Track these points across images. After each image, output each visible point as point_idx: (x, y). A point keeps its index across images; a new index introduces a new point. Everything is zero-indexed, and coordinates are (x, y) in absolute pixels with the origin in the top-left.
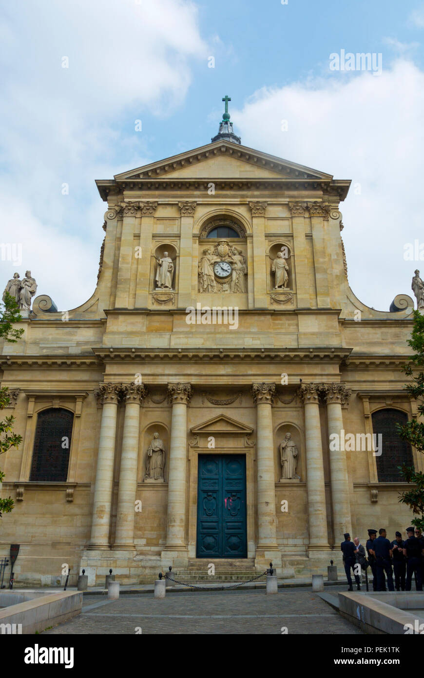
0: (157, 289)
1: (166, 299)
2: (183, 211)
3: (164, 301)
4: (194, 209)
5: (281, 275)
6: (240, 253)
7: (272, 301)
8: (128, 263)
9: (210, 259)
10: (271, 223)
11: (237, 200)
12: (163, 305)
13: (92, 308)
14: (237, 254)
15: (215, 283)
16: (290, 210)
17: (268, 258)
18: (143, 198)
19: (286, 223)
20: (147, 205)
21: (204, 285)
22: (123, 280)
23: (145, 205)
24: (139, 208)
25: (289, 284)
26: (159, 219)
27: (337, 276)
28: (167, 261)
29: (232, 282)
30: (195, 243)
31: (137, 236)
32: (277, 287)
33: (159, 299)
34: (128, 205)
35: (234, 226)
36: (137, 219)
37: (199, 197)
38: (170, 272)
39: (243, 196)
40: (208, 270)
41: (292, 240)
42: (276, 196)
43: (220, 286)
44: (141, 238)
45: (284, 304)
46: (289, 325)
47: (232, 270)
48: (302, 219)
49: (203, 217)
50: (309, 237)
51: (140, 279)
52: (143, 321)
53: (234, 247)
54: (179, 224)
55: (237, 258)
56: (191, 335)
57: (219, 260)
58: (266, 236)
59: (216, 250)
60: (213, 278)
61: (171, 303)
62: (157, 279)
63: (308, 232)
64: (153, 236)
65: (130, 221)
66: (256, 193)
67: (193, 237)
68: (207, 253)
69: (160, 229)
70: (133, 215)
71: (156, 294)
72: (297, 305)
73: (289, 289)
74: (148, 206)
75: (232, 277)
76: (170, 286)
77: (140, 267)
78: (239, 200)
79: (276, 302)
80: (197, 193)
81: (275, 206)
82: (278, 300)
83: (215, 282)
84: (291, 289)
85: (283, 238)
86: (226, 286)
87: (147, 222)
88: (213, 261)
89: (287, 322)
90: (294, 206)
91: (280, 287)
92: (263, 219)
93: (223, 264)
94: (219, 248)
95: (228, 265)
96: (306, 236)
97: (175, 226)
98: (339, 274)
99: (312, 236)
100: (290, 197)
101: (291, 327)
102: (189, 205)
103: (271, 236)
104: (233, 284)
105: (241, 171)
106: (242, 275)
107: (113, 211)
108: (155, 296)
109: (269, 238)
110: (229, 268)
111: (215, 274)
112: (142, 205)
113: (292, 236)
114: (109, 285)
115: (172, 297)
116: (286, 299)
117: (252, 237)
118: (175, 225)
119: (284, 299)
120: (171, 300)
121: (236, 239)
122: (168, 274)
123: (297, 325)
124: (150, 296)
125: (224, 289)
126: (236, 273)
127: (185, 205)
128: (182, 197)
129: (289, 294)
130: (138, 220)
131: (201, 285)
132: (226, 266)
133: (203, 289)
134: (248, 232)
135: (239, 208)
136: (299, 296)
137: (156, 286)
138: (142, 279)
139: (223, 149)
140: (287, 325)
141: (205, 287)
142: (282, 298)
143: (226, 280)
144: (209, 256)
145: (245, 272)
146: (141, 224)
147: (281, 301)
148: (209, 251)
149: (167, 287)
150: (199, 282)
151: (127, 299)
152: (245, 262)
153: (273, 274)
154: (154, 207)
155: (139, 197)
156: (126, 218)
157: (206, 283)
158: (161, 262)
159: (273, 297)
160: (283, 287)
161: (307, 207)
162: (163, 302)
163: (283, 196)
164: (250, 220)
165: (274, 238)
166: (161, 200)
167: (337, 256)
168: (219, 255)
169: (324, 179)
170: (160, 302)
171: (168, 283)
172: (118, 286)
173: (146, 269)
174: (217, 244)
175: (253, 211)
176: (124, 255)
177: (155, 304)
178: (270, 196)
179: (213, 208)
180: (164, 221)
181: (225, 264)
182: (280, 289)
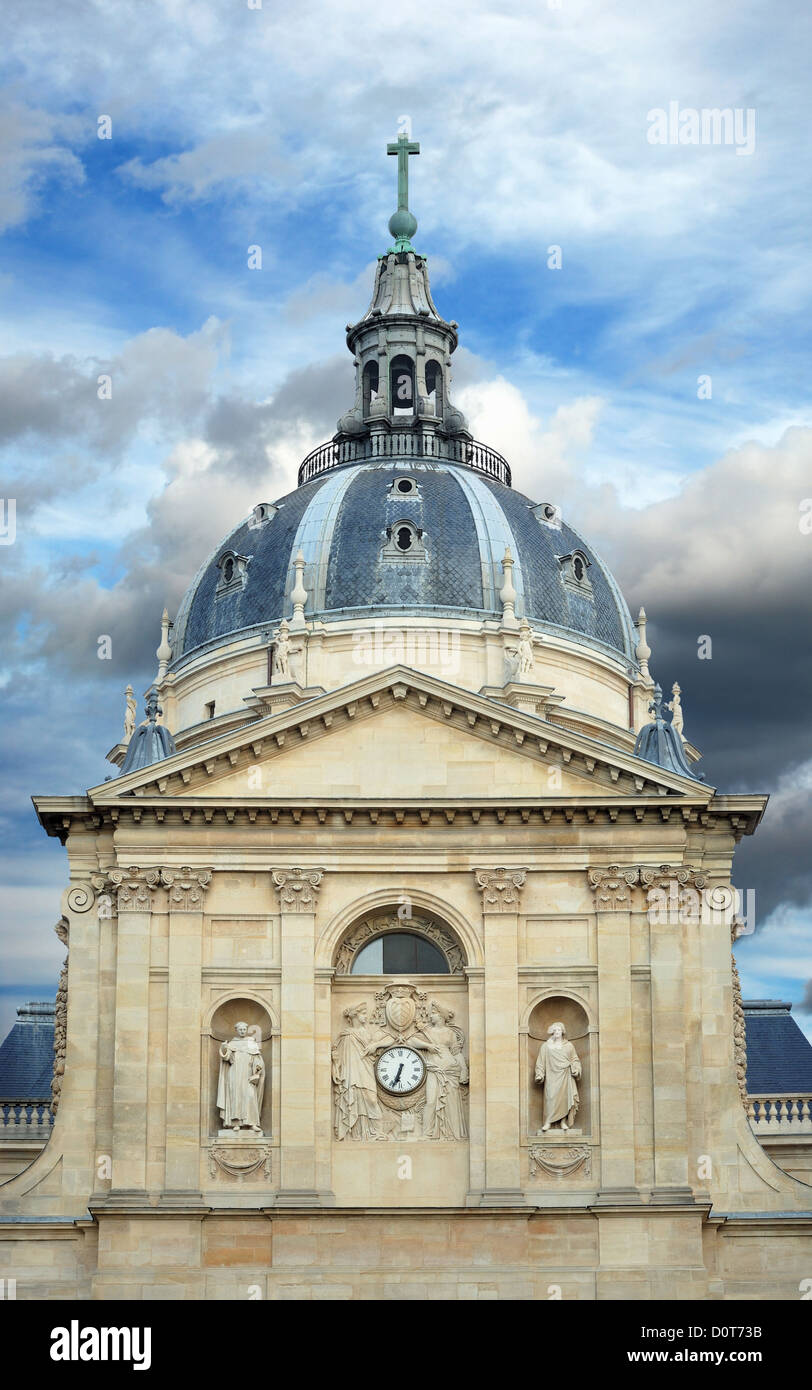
0: (221, 1133)
1: (247, 1164)
2: (285, 897)
3: (242, 1168)
4: (317, 890)
5: (559, 1090)
6: (448, 1020)
7: (534, 1167)
8: (138, 1059)
9: (365, 1039)
10: (537, 931)
11: (440, 862)
12: (240, 1180)
13: (47, 1182)
14: (441, 1022)
15: (378, 1112)
16: (593, 890)
17: (525, 1040)
18: (169, 853)
19: (580, 931)
20: (182, 877)
21: (348, 1117)
22: (127, 1108)
23: (177, 876)
24: (160, 884)
25: (580, 1115)
26: (217, 920)
27: (714, 1086)
28: (245, 1048)
29: (426, 1108)
30: (323, 996)
31: (160, 975)
32: (547, 1126)
33: (229, 1163)
34: (128, 876)
35: (430, 935)
36: (156, 919)
37: (328, 850)
38: (255, 1083)
39: (457, 850)
40: (358, 1073)
41: (593, 986)
42: (553, 848)
43: (393, 1116)
44: (171, 979)
45: (565, 1175)
46: (575, 1246)
47: (426, 1070)
48: (625, 920)
49: (343, 915)
50: (642, 977)
51: (174, 1106)
52: (193, 1236)
53: (431, 999)
54: (276, 935)
55: (438, 1035)
56: (319, 1277)
57: (388, 1041)
58: (520, 975)
59: (382, 1011)
60: (374, 1099)
61: (261, 1175)
62: (220, 1104)
63: (640, 961)
64: (204, 975)
65: (137, 926)
66: (497, 838)
67: (317, 976)
68: (355, 1021)
69: (222, 950)
70: (146, 907)
71: (220, 1148)
72: (600, 1180)
73: (579, 1132)
74: (187, 880)
75: (425, 1093)
76: (255, 1123)
77: (172, 1068)
78: (444, 860)
79: (543, 1169)
80: (324, 838)
81: (550, 878)
82: (551, 1166)
83: (377, 1108)
84: (587, 1132)
85: (568, 979)
86: (408, 1119)
87: (184, 928)
88: (372, 1047)
89: (571, 1237)
90: (603, 879)
91: (556, 1124)
92: (512, 923)
93: (401, 1054)
94: (390, 1004)
95: (414, 1057)
96: (633, 973)
97: (265, 940)
98: (719, 1082)
99: (649, 972)
100: (593, 849)
101: (581, 1252)
102: (303, 877)
103: (535, 975)
104: (428, 1112)
105: (450, 764)
106: (453, 1083)
107: (83, 885)
108: (216, 1155)
109: (530, 979)
110: (419, 1065)
111: (378, 1083)
112: (167, 877)
113: (596, 974)
114: (89, 1116)
115: (263, 1156)
116: (572, 1162)
117: (482, 975)
118: (264, 937)
119: (565, 1163)
120: (261, 1165)
121: (435, 977)
122: (251, 1090)
123: (596, 1246)
124: (205, 1155)
125: (404, 1128)
126: (438, 1081)
127: (291, 877)
128: (280, 849)
129: (581, 1145)
130: (158, 922)
131: (340, 1117)
132: (409, 1059)
133: (344, 1130)
134: (473, 962)
135: (446, 886)
136: (606, 1155)
137: (220, 1124)
138: (180, 1106)
139: (400, 692)
140: (569, 1246)
141: (352, 1122)
142: (562, 1159)
143: (409, 1100)
144: (362, 1029)
145: (463, 1079)
146: (168, 936)
147: (557, 1167)
148: (362, 1017)
149: (248, 1127)
150: (335, 1105)
151: (142, 1164)
152: (462, 1045)
153: (539, 1086)
154: (203, 883)
155: (158, 850)
156: (127, 916)
157: (354, 1112)
158: (229, 1053)
159: (537, 1155)
160: (564, 1126)
161: (640, 883)
162: (240, 1173)
163: (571, 846)
164: (477, 925)
165: (542, 979)
166: (222, 861)
167: (720, 1027)
168: (389, 1025)
169: (691, 798)
170: (230, 1172)
171: (251, 1117)
172: (115, 1125)
173: (190, 1071)
174: (382, 990)
175: (487, 897)
176: (127, 1032)
177: (218, 1175)
178: (536, 848)
179: (372, 886)
180: (233, 925)
181: (406, 1052)
182: (556, 1132)
